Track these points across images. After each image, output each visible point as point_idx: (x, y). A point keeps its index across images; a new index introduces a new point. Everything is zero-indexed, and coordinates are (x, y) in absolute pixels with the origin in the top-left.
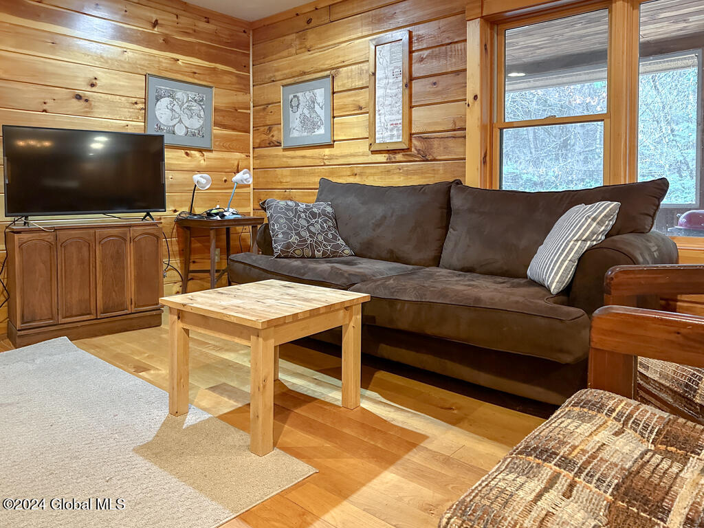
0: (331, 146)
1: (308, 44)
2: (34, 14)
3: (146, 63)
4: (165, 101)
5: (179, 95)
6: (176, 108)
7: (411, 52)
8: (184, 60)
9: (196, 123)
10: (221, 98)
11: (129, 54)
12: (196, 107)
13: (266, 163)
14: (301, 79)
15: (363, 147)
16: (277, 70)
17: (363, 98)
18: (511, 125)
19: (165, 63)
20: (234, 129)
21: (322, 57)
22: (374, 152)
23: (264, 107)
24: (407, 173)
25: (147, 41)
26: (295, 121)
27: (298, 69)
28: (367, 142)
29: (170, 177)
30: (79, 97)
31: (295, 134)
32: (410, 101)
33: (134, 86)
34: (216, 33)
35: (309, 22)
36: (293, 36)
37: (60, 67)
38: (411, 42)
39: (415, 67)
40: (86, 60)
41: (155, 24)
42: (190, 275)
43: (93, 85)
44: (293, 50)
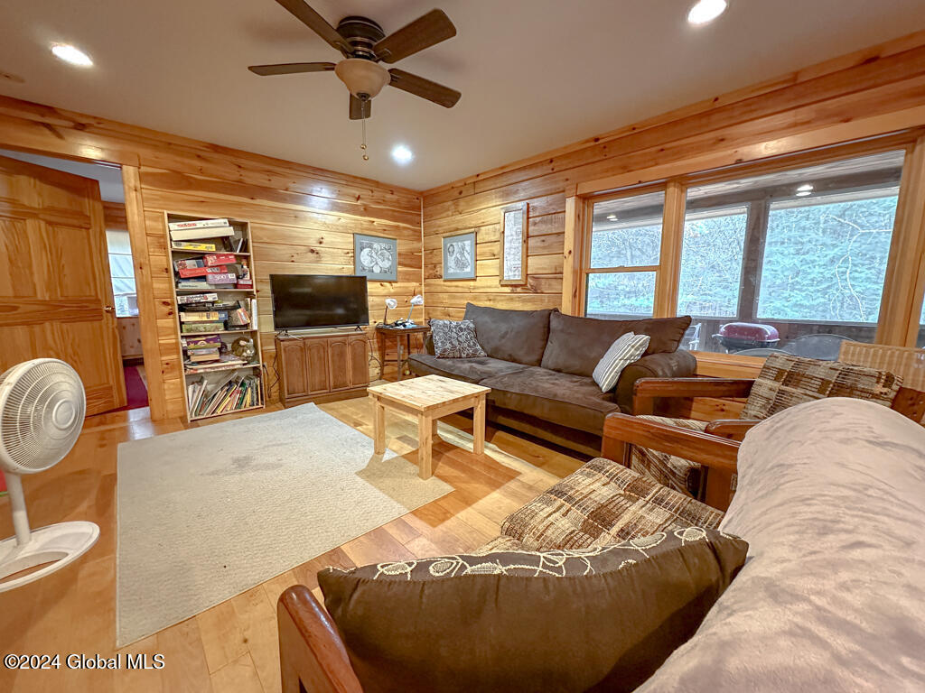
0: (475, 280)
1: (460, 209)
2: (283, 199)
3: (352, 225)
4: (366, 251)
5: (375, 246)
6: (374, 255)
7: (528, 218)
8: (377, 221)
9: (387, 264)
10: (403, 246)
11: (343, 220)
12: (387, 254)
13: (433, 289)
14: (455, 233)
15: (496, 281)
16: (440, 227)
17: (496, 248)
18: (594, 271)
19: (366, 225)
20: (411, 267)
21: (469, 219)
22: (502, 286)
23: (431, 251)
24: (524, 301)
25: (352, 210)
26: (451, 262)
27: (454, 226)
28: (498, 278)
29: (371, 300)
30: (312, 251)
31: (451, 271)
32: (527, 253)
33: (346, 242)
34: (398, 201)
35: (461, 193)
36: (450, 203)
37: (303, 233)
38: (528, 212)
39: (531, 228)
40: (316, 226)
41: (358, 198)
42: (385, 363)
43: (321, 243)
44: (450, 213)
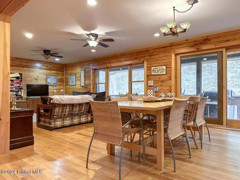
0: (76, 86)
1: (73, 69)
2: (30, 68)
3: (46, 73)
4: (49, 79)
5: (52, 77)
6: (51, 80)
7: (85, 72)
8: (52, 72)
9: (54, 82)
10: (59, 77)
11: (44, 72)
12: (55, 79)
13: (67, 88)
14: (71, 74)
15: (79, 86)
16: (68, 73)
17: (79, 78)
18: (97, 84)
19: (49, 73)
20: (61, 82)
21: (74, 71)
22: (81, 87)
23: (67, 79)
24: (85, 90)
25: (46, 69)
26: (71, 81)
27: (71, 73)
28: (80, 85)
30: (36, 79)
31: (71, 83)
32: (85, 80)
33: (44, 77)
34: (58, 67)
35: (73, 65)
36: (71, 67)
37: (33, 75)
38: (85, 71)
39: (86, 74)
40: (37, 73)
41: (48, 66)
43: (38, 77)
44: (70, 70)
